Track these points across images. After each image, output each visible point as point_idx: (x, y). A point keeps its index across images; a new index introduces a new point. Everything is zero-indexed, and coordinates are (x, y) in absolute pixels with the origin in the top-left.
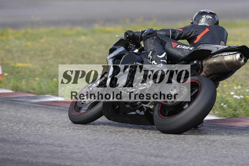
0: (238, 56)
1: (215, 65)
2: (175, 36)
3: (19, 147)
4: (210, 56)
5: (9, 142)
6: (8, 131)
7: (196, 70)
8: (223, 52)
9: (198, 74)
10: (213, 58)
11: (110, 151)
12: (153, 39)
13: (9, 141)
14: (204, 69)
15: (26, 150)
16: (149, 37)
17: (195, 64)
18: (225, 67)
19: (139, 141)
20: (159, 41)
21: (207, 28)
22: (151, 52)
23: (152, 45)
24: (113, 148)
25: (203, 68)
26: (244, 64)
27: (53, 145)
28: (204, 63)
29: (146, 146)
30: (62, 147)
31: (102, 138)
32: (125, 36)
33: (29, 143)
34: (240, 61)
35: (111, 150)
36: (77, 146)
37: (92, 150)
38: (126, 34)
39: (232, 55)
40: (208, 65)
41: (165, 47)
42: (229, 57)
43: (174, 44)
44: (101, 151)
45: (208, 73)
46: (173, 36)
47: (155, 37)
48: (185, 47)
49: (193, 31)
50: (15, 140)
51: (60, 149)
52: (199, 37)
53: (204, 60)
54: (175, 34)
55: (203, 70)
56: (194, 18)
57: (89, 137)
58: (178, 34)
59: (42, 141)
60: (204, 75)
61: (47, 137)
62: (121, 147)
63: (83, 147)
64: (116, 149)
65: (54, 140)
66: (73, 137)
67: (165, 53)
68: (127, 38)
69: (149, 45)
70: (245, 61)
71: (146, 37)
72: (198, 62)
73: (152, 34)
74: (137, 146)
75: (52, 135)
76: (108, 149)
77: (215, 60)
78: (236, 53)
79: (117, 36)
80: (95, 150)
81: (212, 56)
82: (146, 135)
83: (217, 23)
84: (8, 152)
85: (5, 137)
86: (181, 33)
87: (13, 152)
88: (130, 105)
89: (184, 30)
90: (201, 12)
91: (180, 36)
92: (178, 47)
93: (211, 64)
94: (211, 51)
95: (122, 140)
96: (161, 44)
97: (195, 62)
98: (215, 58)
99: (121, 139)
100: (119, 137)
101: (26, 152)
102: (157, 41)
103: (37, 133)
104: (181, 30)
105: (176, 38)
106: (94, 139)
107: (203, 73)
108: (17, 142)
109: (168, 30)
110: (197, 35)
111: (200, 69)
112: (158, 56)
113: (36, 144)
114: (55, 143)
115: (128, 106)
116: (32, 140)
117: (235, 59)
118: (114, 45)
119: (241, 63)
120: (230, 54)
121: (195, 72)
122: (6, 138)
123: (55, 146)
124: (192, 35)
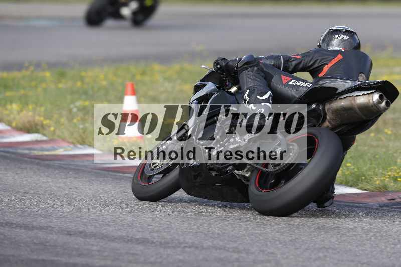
0: (376, 97)
1: (344, 111)
2: (289, 67)
3: (169, 251)
4: (336, 97)
5: (153, 245)
6: (153, 227)
7: (316, 118)
8: (355, 91)
9: (320, 124)
10: (340, 100)
11: (316, 260)
12: (252, 71)
13: (153, 243)
14: (328, 117)
15: (181, 258)
16: (246, 68)
17: (314, 110)
18: (358, 114)
19: (365, 245)
20: (262, 74)
21: (339, 55)
22: (248, 90)
23: (250, 80)
24: (321, 255)
25: (326, 116)
26: (385, 109)
27: (224, 249)
28: (327, 107)
29: (375, 253)
30: (239, 252)
31: (303, 239)
32: (214, 65)
33: (186, 247)
34: (380, 105)
35: (319, 259)
36: (263, 252)
37: (287, 258)
38: (216, 63)
39: (367, 96)
40: (333, 111)
41: (272, 83)
42: (363, 99)
43: (285, 78)
44: (301, 260)
45: (333, 123)
46: (286, 66)
47: (255, 68)
48: (301, 82)
49: (317, 60)
50: (163, 241)
51: (235, 256)
52: (326, 68)
53: (327, 104)
54: (290, 64)
55: (326, 118)
56: (322, 38)
57: (282, 237)
58: (294, 63)
59: (206, 243)
60: (328, 127)
61: (216, 236)
62: (335, 254)
63: (272, 253)
64: (325, 256)
65: (225, 242)
66: (256, 237)
67: (269, 93)
68: (219, 69)
69: (245, 80)
70: (388, 104)
71: (242, 67)
72: (317, 107)
73: (252, 62)
74: (361, 252)
75: (224, 233)
76: (313, 257)
77: (342, 103)
78: (373, 92)
79: (203, 66)
80: (292, 257)
81: (338, 97)
82: (375, 235)
83: (358, 46)
84: (152, 260)
85: (148, 237)
86: (298, 61)
87: (159, 260)
88: (216, 171)
89: (303, 57)
90: (332, 29)
91: (297, 66)
92: (291, 83)
93: (337, 110)
94: (337, 89)
95: (337, 243)
96: (265, 78)
97: (314, 106)
98: (343, 100)
99: (334, 240)
100: (332, 237)
101: (180, 261)
102: (259, 73)
103: (199, 231)
104: (298, 57)
105: (290, 70)
106: (291, 241)
107: (327, 124)
108: (165, 245)
109: (278, 57)
110: (324, 65)
111: (321, 116)
112: (258, 96)
113: (197, 248)
114: (228, 246)
115: (214, 173)
116: (191, 241)
117: (371, 101)
118: (201, 81)
119: (382, 108)
120: (364, 94)
121: (314, 121)
122: (150, 238)
123: (228, 251)
124: (316, 65)
